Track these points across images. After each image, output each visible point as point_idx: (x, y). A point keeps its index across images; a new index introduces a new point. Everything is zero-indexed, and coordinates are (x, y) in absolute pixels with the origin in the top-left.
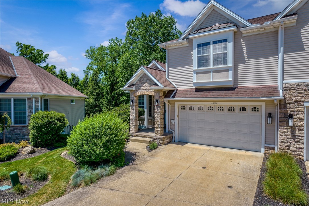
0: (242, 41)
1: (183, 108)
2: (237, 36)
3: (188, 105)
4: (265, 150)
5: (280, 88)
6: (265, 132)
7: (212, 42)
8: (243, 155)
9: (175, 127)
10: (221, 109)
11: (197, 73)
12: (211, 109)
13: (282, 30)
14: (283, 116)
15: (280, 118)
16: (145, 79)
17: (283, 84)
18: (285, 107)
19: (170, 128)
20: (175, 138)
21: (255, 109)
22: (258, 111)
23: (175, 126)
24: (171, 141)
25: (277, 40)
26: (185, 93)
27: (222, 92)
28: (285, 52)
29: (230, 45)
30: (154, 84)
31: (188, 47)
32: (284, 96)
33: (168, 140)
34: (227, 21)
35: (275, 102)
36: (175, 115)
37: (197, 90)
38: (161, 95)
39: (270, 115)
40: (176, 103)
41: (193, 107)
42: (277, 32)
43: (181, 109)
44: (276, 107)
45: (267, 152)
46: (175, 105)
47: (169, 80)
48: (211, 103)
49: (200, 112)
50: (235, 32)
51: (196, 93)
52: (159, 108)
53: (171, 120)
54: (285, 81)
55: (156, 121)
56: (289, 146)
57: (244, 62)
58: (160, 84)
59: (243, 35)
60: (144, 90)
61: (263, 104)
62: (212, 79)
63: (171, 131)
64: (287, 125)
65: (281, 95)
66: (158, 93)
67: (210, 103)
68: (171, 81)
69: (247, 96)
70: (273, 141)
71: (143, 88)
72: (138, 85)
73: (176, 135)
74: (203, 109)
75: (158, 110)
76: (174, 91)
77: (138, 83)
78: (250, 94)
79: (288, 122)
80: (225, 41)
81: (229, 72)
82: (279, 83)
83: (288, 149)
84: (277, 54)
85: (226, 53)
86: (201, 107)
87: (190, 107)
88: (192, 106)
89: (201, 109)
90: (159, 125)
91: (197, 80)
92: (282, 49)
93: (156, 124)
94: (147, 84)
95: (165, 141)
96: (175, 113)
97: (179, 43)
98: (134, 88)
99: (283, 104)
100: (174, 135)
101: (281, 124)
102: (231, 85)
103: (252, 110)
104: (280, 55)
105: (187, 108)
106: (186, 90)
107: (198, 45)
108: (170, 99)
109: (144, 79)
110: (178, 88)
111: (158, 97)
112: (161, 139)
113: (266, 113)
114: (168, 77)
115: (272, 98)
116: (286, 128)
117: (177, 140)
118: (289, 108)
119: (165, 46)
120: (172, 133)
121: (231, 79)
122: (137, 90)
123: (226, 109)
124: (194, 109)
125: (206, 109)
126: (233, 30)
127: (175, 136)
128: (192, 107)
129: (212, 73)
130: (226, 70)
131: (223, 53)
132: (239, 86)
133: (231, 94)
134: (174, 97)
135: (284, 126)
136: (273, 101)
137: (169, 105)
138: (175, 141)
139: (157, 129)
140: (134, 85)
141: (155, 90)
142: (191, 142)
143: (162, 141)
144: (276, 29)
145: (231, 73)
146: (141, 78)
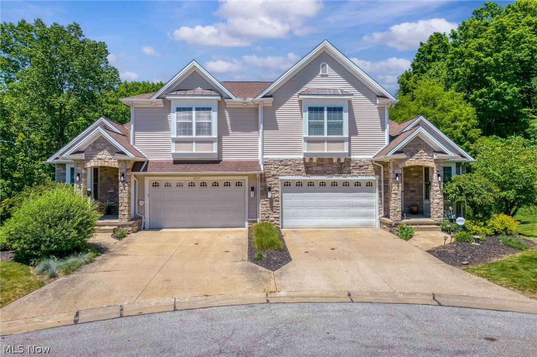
0: (226, 112)
1: (155, 185)
2: (221, 106)
3: (162, 180)
4: (249, 225)
5: (260, 163)
6: (249, 206)
7: (194, 108)
8: (230, 231)
9: (144, 210)
10: (204, 184)
11: (177, 141)
12: (192, 185)
13: (261, 108)
14: (263, 189)
15: (261, 191)
16: (103, 145)
17: (263, 159)
18: (265, 181)
19: (137, 212)
20: (144, 224)
21: (239, 184)
22: (241, 185)
23: (144, 208)
24: (141, 228)
25: (258, 117)
26: (161, 165)
27: (206, 165)
28: (264, 129)
29: (214, 115)
30: (118, 153)
31: (162, 108)
32: (264, 170)
33: (137, 227)
34: (210, 88)
35: (258, 176)
36: (144, 194)
37: (176, 162)
38: (128, 168)
39: (253, 189)
40: (145, 178)
41: (170, 183)
42: (257, 109)
43: (153, 186)
44: (258, 181)
45: (251, 226)
46: (144, 181)
47: (136, 147)
48: (193, 178)
49: (179, 189)
50: (219, 102)
51: (175, 166)
52: (126, 185)
53: (139, 201)
54: (265, 157)
55: (122, 201)
56: (268, 217)
57: (228, 134)
58: (129, 153)
59: (227, 106)
60: (100, 159)
61: (246, 178)
62: (194, 150)
63: (140, 215)
64: (267, 197)
65: (262, 169)
66: (124, 165)
67: (191, 179)
68: (138, 149)
69: (232, 169)
70: (255, 214)
71: (98, 156)
72: (90, 153)
73: (147, 219)
74: (182, 186)
75: (124, 187)
76: (143, 162)
77: (90, 150)
78: (235, 168)
79: (268, 194)
80: (209, 109)
81: (214, 143)
82: (260, 158)
83: (267, 220)
84: (257, 129)
85: (211, 123)
86: (180, 183)
87: (165, 183)
88: (168, 181)
89: (180, 186)
90: (126, 206)
91: (176, 150)
92: (262, 125)
93: (121, 205)
94: (105, 151)
95: (134, 228)
96: (144, 192)
97: (152, 103)
98: (82, 156)
99: (263, 178)
100: (143, 220)
101: (262, 197)
102: (216, 158)
103: (236, 185)
104: (261, 131)
105: (162, 185)
106: (160, 162)
107: (177, 108)
108: (141, 173)
109: (100, 144)
110: (149, 159)
111: (125, 170)
112: (130, 226)
113: (249, 187)
114: (134, 144)
115: (255, 172)
116: (266, 201)
117: (147, 226)
118: (268, 182)
119: (130, 103)
120: (141, 218)
121: (216, 152)
122: (88, 159)
123: (209, 185)
124: (170, 186)
125: (186, 185)
126: (217, 99)
127: (144, 222)
128: (168, 183)
129: (194, 143)
130: (211, 141)
131: (207, 123)
132: (223, 159)
133: (217, 168)
134: (145, 170)
135: (264, 199)
136: (256, 174)
137: (135, 181)
138: (144, 228)
139: (122, 213)
140: (82, 152)
141: (119, 161)
142: (167, 226)
143: (131, 228)
144: (256, 106)
145: (215, 145)
146: (95, 142)
